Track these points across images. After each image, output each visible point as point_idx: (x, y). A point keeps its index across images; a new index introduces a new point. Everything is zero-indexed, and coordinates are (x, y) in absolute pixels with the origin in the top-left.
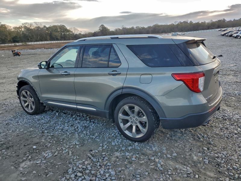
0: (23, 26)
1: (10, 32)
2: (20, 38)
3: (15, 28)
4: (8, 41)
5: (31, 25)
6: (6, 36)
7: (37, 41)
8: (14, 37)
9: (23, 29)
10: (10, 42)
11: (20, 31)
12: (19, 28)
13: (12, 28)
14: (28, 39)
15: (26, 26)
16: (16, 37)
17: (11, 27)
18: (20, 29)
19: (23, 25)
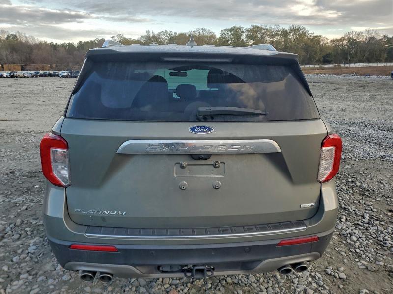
0: (346, 37)
1: (323, 48)
2: (335, 56)
3: (333, 41)
4: (315, 61)
5: (359, 35)
6: (316, 53)
7: (360, 61)
8: (327, 55)
9: (345, 43)
10: (319, 62)
11: (340, 46)
12: (341, 40)
13: (329, 41)
14: (347, 59)
15: (351, 36)
16: (328, 55)
17: (327, 39)
18: (341, 43)
19: (347, 35)
